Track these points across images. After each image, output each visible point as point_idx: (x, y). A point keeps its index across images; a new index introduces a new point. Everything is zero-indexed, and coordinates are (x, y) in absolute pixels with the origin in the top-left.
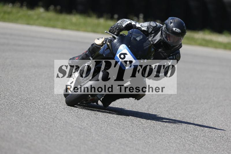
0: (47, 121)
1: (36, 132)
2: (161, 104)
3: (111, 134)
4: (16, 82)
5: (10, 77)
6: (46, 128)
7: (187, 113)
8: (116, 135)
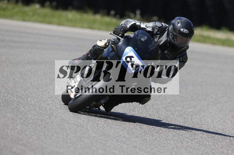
0: (43, 118)
1: (32, 129)
2: (158, 101)
3: (107, 131)
4: (12, 79)
5: (5, 74)
6: (42, 125)
7: (185, 110)
8: (113, 132)
